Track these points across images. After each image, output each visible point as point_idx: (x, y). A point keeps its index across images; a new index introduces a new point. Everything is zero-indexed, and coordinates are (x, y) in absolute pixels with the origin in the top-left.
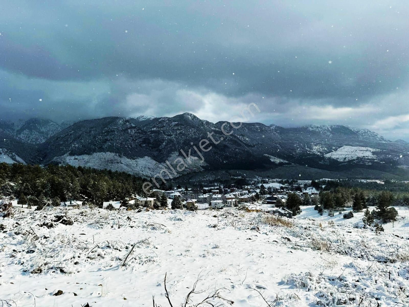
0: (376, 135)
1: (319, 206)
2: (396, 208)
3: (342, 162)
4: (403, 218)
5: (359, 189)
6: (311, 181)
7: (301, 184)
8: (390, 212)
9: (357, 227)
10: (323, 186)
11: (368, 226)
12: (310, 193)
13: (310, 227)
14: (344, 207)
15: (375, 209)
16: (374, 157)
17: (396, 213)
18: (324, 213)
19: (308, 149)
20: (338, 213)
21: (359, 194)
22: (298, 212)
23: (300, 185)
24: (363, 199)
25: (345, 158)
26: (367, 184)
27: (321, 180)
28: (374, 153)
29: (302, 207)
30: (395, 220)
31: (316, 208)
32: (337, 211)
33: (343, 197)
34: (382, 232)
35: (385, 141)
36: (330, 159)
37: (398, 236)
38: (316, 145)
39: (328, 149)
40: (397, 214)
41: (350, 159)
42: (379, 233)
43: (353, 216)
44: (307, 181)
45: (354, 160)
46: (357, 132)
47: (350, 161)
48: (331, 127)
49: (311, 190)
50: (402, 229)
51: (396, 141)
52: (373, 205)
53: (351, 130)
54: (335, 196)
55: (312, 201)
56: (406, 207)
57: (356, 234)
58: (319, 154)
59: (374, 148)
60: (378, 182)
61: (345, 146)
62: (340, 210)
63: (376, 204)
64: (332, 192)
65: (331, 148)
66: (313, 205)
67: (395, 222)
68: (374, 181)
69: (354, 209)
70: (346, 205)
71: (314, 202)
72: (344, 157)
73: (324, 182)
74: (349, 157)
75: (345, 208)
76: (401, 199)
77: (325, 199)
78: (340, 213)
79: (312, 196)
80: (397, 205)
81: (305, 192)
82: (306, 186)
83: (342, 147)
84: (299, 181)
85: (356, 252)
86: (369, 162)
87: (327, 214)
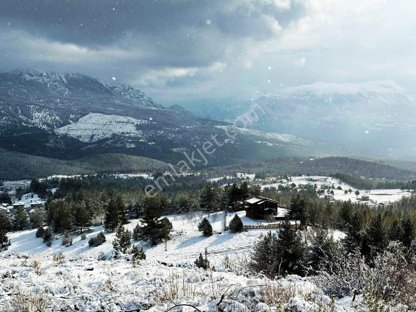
0: (142, 96)
1: (45, 228)
2: (170, 219)
3: (87, 144)
4: (180, 234)
5: (115, 190)
6: (29, 182)
7: (11, 189)
8: (161, 226)
9: (104, 259)
10: (54, 190)
11: (121, 254)
12: (29, 206)
13: (14, 272)
14: (90, 225)
15: (140, 224)
16: (138, 133)
17: (170, 225)
18: (54, 242)
19: (25, 118)
20: (80, 238)
21: (115, 199)
22: (3, 246)
23: (7, 190)
24: (122, 208)
25: (92, 137)
26: (129, 180)
27: (49, 178)
28: (138, 127)
29: (10, 236)
30: (169, 239)
31: (38, 235)
32: (78, 234)
33: (88, 208)
34: (142, 261)
35: (155, 106)
36: (65, 137)
37: (165, 264)
38: (39, 111)
39: (62, 118)
40: (171, 227)
41: (101, 137)
42: (138, 263)
43: (104, 241)
44: (21, 182)
45: (107, 139)
46: (113, 88)
47: (100, 142)
48: (66, 77)
49: (30, 199)
50: (177, 251)
51: (171, 107)
52: (137, 218)
53: (101, 85)
54: (74, 208)
55: (32, 220)
56: (184, 216)
57: (102, 270)
58: (45, 127)
59: (139, 118)
60: (145, 176)
61: (91, 114)
62: (82, 233)
63: (142, 214)
64: (68, 200)
65: (68, 117)
66: (33, 228)
67: (169, 243)
68: (138, 175)
69: (107, 227)
70: (93, 221)
71: (35, 223)
72: (90, 133)
73: (55, 183)
74: (99, 135)
75: (91, 228)
76: (177, 203)
77: (56, 215)
78: (84, 238)
79: (32, 211)
80: (171, 213)
81: (17, 203)
82: (20, 193)
83: (87, 116)
84: (7, 184)
85: (94, 303)
86: (131, 143)
87: (60, 241)
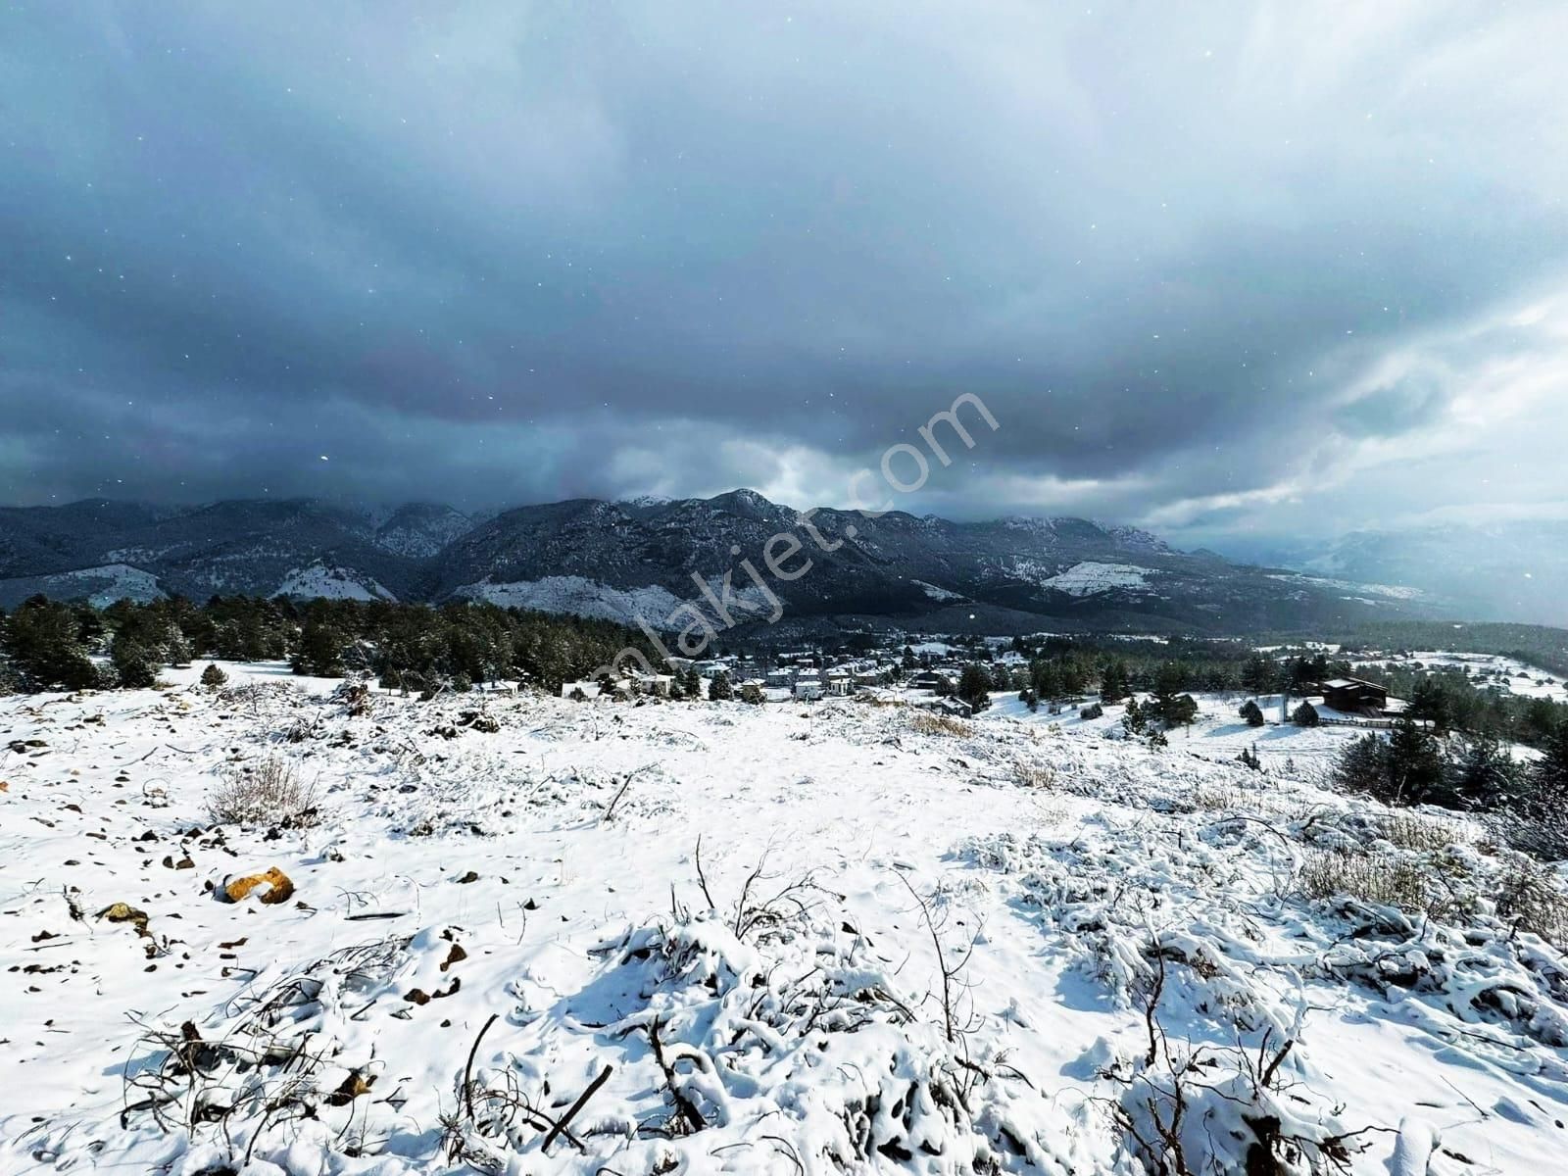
0: (1152, 540)
1: (1029, 691)
2: (1195, 697)
3: (1077, 598)
4: (1209, 717)
5: (1114, 655)
6: (1011, 639)
7: (992, 646)
8: (1181, 705)
9: (1110, 737)
10: (1039, 650)
11: (1133, 735)
12: (1011, 665)
13: (1008, 738)
14: (1083, 693)
15: (1149, 698)
16: (1147, 585)
17: (1194, 706)
18: (1039, 707)
19: (1007, 570)
20: (1069, 707)
21: (1115, 665)
22: (984, 706)
23: (988, 646)
24: (1123, 676)
25: (1085, 589)
26: (1132, 643)
27: (1033, 635)
28: (1146, 578)
29: (991, 695)
30: (1192, 722)
31: (1022, 698)
32: (1067, 702)
33: (1079, 673)
34: (1163, 748)
35: (1170, 551)
36: (1052, 590)
37: (1198, 757)
38: (1023, 561)
39: (1048, 568)
40: (1196, 708)
41: (1097, 590)
42: (1158, 749)
43: (1101, 714)
44: (1003, 639)
45: (1104, 593)
46: (1110, 532)
47: (1095, 596)
48: (1055, 523)
49: (1012, 658)
50: (1205, 740)
51: (1195, 553)
52: (1145, 691)
53: (1098, 529)
54: (1063, 671)
55: (1014, 681)
56: (1215, 695)
57: (1109, 751)
58: (1029, 579)
59: (1148, 567)
60: (1156, 639)
61: (1084, 564)
62: (1072, 701)
63: (1152, 687)
64: (1056, 662)
65: (1056, 568)
66: (1016, 690)
67: (1192, 727)
68: (1146, 638)
69: (1104, 699)
70: (1086, 690)
71: (1017, 684)
72: (1082, 585)
73: (1039, 641)
74: (1093, 587)
75: (1084, 697)
76: (1204, 676)
77: (1040, 677)
78: (1074, 708)
79: (1015, 671)
80: (1196, 690)
81: (998, 661)
82: (1002, 650)
83: (1079, 566)
84: (988, 639)
85: (1109, 790)
86: (1136, 597)
87: (1047, 708)
